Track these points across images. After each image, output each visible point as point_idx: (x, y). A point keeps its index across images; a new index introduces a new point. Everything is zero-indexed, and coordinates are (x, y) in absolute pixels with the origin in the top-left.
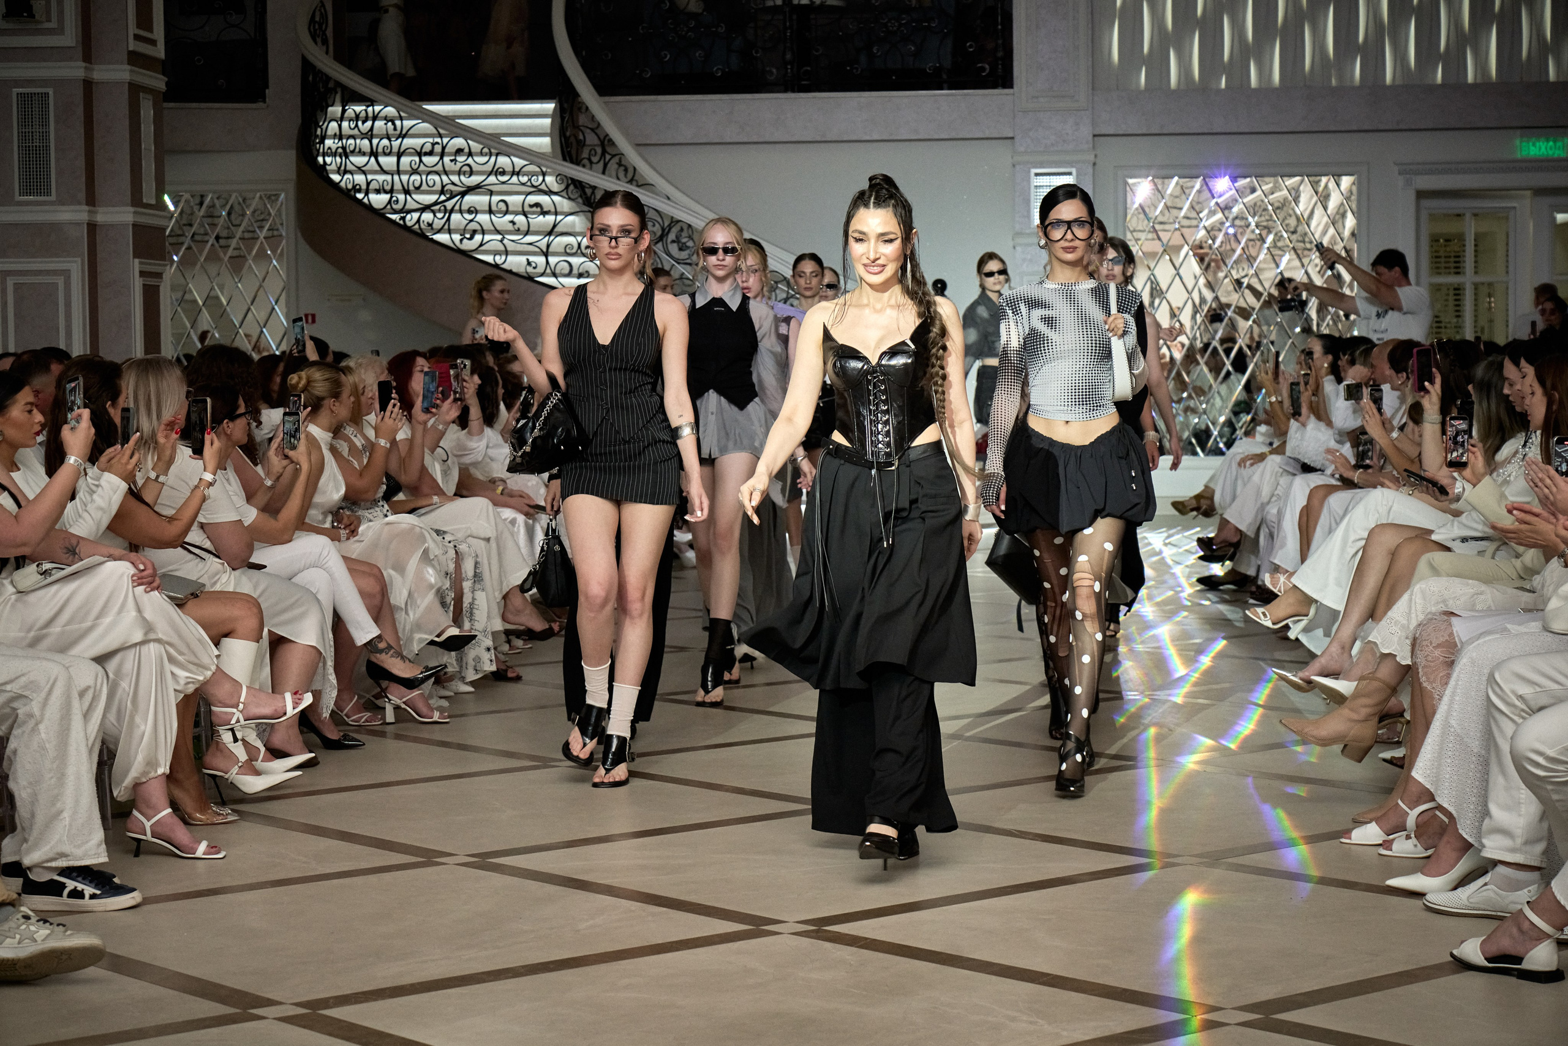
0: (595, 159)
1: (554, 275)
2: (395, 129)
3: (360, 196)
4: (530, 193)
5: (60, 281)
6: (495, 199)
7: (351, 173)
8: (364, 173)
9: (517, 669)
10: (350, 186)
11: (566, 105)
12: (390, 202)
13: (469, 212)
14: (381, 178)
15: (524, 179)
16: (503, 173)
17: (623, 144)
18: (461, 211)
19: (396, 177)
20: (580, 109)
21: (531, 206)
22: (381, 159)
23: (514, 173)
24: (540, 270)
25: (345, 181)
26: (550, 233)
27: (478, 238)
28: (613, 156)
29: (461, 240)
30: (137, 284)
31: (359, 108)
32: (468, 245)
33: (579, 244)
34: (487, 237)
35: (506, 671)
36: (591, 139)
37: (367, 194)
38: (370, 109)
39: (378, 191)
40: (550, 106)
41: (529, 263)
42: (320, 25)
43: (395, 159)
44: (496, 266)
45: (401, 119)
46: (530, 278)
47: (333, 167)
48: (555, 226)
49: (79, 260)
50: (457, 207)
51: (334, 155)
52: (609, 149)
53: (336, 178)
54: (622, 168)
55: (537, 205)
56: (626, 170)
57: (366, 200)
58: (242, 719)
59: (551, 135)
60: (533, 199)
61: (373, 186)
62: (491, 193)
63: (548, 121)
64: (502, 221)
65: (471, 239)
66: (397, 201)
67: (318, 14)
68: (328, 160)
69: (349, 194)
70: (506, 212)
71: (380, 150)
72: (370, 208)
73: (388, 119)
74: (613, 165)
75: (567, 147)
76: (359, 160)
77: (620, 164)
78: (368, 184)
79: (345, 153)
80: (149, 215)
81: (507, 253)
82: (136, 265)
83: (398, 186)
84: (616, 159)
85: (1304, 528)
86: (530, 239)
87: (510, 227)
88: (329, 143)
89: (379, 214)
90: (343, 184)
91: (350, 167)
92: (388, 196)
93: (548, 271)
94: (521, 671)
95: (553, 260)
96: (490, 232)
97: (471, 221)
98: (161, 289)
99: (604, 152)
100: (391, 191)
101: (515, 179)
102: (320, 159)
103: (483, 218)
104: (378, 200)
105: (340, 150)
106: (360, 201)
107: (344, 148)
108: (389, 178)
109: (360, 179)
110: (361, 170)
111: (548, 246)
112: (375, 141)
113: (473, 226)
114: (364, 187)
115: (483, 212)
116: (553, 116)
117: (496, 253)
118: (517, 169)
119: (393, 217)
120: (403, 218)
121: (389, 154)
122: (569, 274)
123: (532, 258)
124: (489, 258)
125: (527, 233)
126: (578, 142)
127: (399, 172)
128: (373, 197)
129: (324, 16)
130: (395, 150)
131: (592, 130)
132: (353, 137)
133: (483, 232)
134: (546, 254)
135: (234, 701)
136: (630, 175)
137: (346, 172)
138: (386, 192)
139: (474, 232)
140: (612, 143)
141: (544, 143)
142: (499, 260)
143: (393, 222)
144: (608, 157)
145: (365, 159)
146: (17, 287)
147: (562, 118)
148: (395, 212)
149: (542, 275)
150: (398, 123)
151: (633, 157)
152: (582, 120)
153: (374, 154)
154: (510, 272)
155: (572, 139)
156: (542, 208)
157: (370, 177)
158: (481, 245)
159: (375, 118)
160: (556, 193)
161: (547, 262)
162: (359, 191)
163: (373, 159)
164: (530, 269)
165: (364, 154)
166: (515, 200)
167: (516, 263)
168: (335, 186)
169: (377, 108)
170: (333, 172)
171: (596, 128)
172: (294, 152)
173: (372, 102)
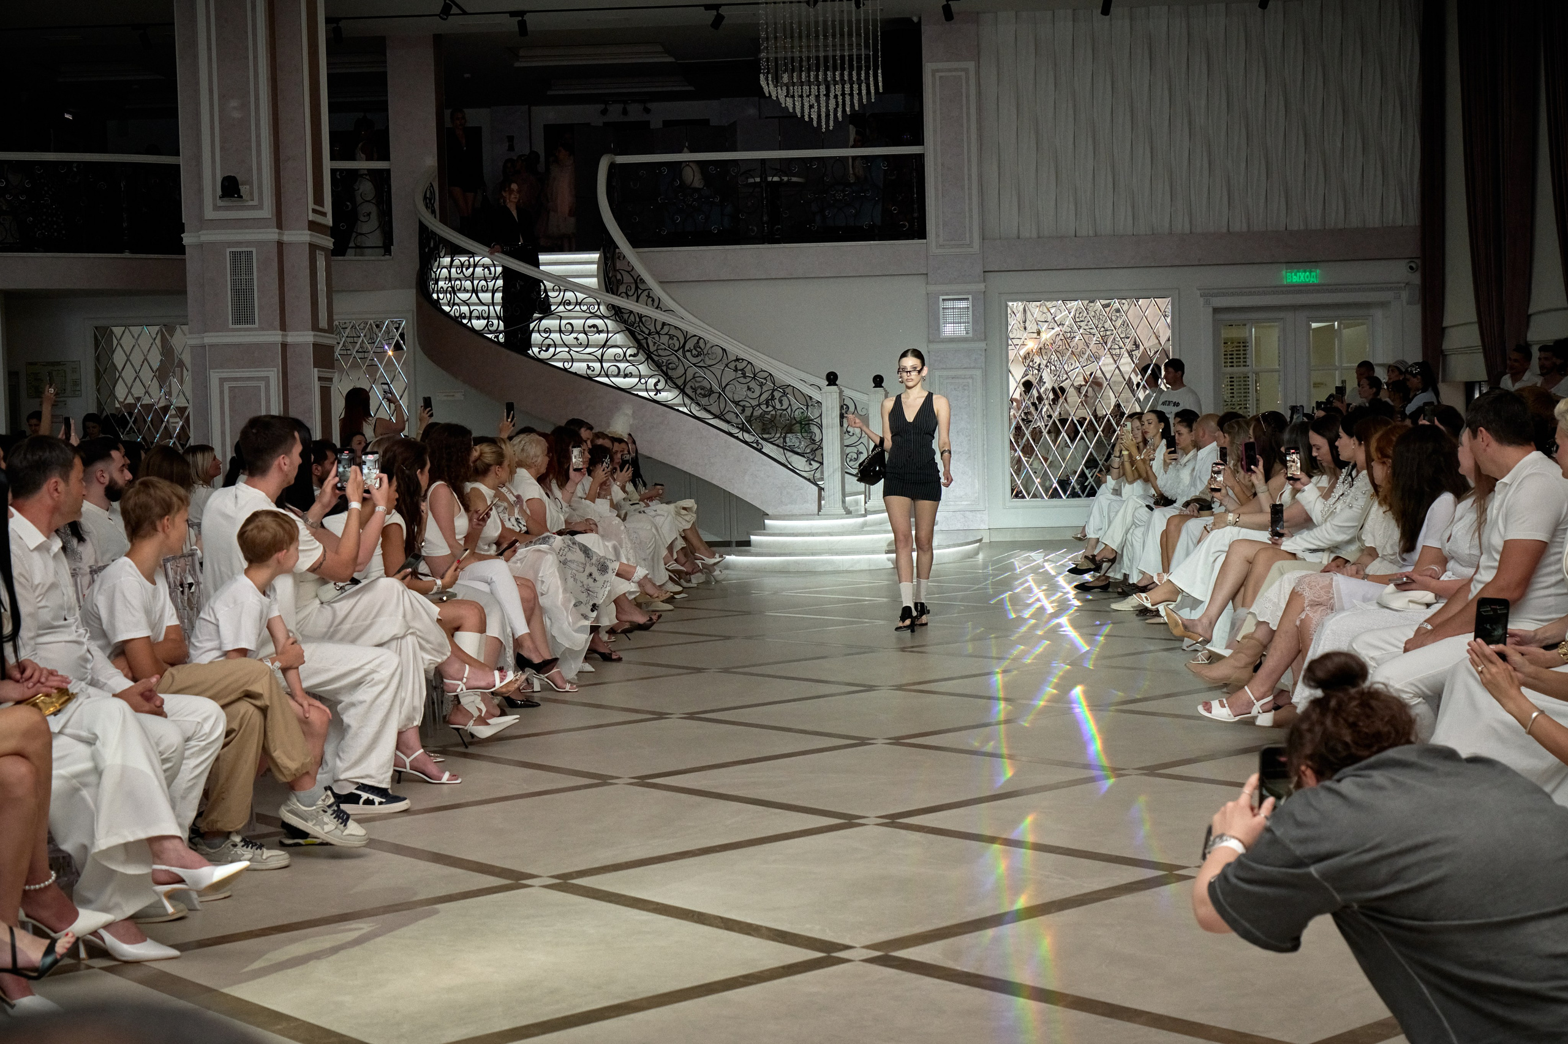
0: (630, 293)
1: (607, 376)
2: (490, 273)
3: (465, 321)
4: (589, 318)
5: (262, 385)
6: (564, 322)
7: (458, 305)
8: (468, 305)
9: (618, 653)
10: (457, 315)
11: (608, 255)
12: (487, 325)
13: (545, 331)
14: (480, 308)
15: (584, 308)
16: (569, 304)
17: (651, 282)
18: (539, 331)
19: (491, 308)
20: (619, 258)
21: (590, 327)
22: (480, 295)
23: (578, 303)
24: (597, 372)
25: (454, 311)
26: (603, 346)
27: (552, 350)
28: (644, 290)
29: (539, 352)
30: (316, 386)
31: (463, 259)
32: (544, 355)
33: (625, 354)
34: (558, 350)
35: (611, 654)
36: (627, 278)
37: (470, 320)
38: (472, 259)
39: (478, 318)
40: (595, 256)
41: (589, 367)
42: (430, 200)
43: (490, 295)
44: (565, 370)
45: (495, 266)
46: (589, 378)
47: (445, 301)
48: (607, 341)
49: (276, 369)
50: (536, 328)
51: (445, 292)
52: (640, 286)
53: (447, 309)
54: (650, 299)
55: (594, 326)
56: (653, 300)
57: (469, 324)
58: (464, 688)
59: (597, 276)
60: (590, 322)
61: (475, 314)
62: (561, 318)
63: (595, 267)
64: (569, 338)
65: (547, 350)
66: (493, 324)
67: (428, 193)
68: (441, 296)
69: (457, 320)
70: (572, 332)
71: (479, 288)
72: (472, 329)
73: (484, 266)
74: (643, 297)
75: (610, 284)
76: (464, 296)
77: (648, 296)
78: (471, 313)
79: (454, 291)
80: (325, 337)
81: (573, 360)
82: (316, 372)
83: (492, 313)
84: (646, 293)
85: (1164, 546)
86: (589, 350)
87: (575, 342)
88: (441, 283)
89: (479, 333)
90: (452, 313)
91: (457, 300)
92: (484, 322)
93: (603, 373)
94: (621, 654)
95: (606, 365)
96: (560, 346)
97: (547, 338)
98: (332, 389)
99: (637, 288)
100: (488, 318)
101: (578, 308)
102: (435, 296)
103: (555, 336)
104: (479, 324)
105: (450, 289)
106: (465, 325)
107: (452, 287)
108: (486, 308)
109: (465, 309)
110: (465, 303)
111: (602, 355)
112: (476, 282)
113: (548, 341)
114: (468, 315)
115: (555, 332)
116: (598, 263)
117: (564, 361)
118: (579, 301)
119: (489, 336)
120: (497, 337)
121: (486, 291)
122: (618, 375)
123: (590, 364)
124: (560, 365)
125: (587, 346)
126: (618, 281)
127: (493, 304)
128: (474, 322)
129: (433, 193)
130: (491, 288)
131: (628, 272)
132: (459, 279)
133: (555, 346)
134: (601, 361)
135: (460, 676)
136: (656, 304)
137: (454, 304)
138: (484, 318)
139: (549, 346)
140: (641, 279)
141: (593, 282)
142: (567, 365)
143: (490, 339)
144: (640, 292)
145: (468, 295)
146: (231, 389)
147: (606, 264)
148: (491, 332)
149: (598, 376)
150: (492, 269)
151: (658, 291)
152: (619, 265)
153: (475, 291)
154: (575, 374)
155: (613, 279)
156: (597, 328)
157: (472, 308)
158: (554, 355)
159: (475, 266)
160: (607, 318)
161: (602, 366)
162: (465, 318)
163: (474, 295)
164: (589, 372)
165: (468, 291)
166: (578, 323)
167: (579, 367)
168: (447, 314)
169: (477, 259)
170: (445, 304)
171: (631, 270)
172: (414, 291)
173: (472, 254)
